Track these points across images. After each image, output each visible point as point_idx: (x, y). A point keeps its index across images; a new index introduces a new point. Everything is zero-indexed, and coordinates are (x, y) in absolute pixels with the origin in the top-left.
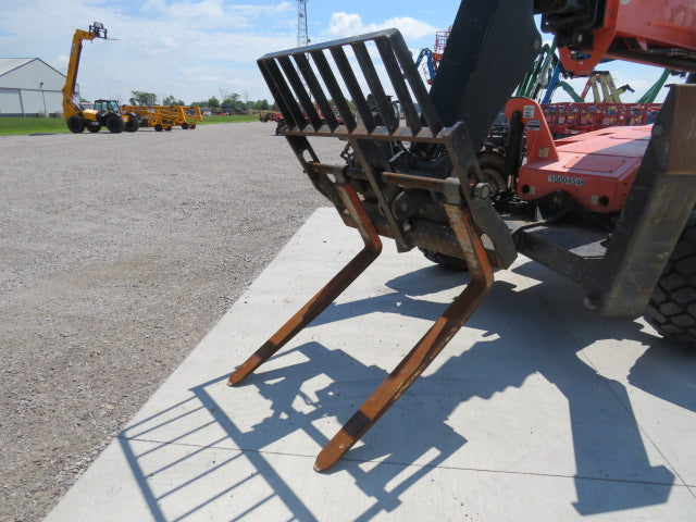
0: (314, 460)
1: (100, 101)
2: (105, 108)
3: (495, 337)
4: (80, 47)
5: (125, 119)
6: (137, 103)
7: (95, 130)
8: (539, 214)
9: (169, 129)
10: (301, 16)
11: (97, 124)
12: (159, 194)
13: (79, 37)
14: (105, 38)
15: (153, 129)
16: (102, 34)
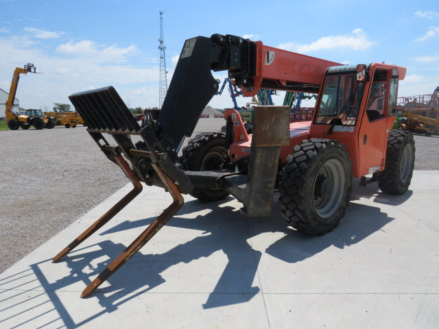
0: (81, 293)
1: (30, 110)
2: (33, 114)
3: (210, 233)
4: (18, 78)
5: (46, 121)
6: (58, 111)
7: (26, 128)
8: (237, 168)
9: (74, 126)
10: (162, 58)
11: (27, 124)
12: (53, 166)
13: (18, 72)
14: (35, 72)
15: (64, 126)
16: (32, 70)
